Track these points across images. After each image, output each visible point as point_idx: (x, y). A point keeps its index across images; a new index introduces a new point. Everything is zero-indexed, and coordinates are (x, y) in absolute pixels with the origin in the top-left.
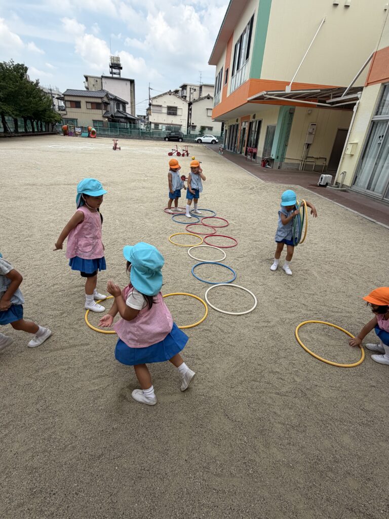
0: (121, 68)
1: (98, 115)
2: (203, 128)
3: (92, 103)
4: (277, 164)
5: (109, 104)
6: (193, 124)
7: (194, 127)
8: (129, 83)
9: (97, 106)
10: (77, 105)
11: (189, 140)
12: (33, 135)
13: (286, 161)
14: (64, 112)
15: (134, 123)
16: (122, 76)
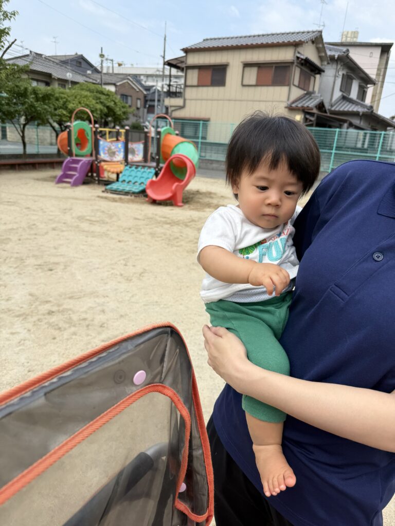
3: (259, 66)
8: (378, 52)
9: (275, 74)
10: (217, 76)
14: (179, 102)
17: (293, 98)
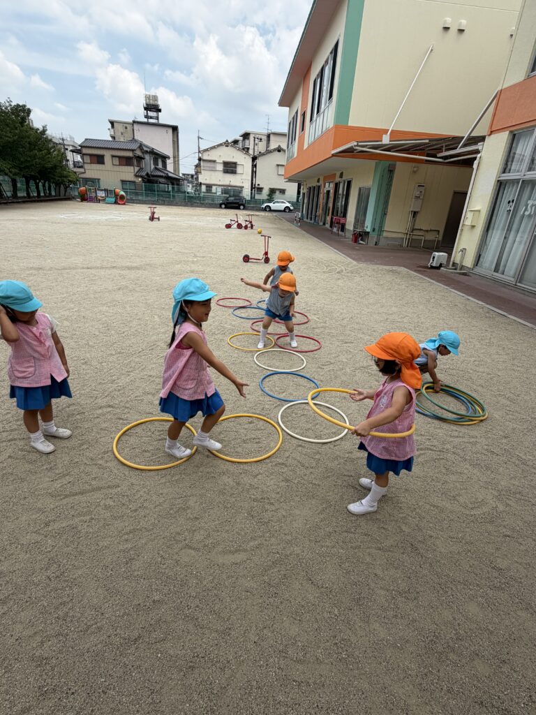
0: (160, 111)
1: (129, 173)
2: (272, 191)
3: (120, 157)
4: (373, 238)
5: (144, 159)
6: (259, 185)
7: (260, 190)
8: (170, 131)
9: (126, 161)
10: (100, 160)
11: (253, 207)
12: (38, 201)
13: (385, 234)
14: (82, 170)
15: (178, 185)
16: (161, 121)
17: (136, 171)
